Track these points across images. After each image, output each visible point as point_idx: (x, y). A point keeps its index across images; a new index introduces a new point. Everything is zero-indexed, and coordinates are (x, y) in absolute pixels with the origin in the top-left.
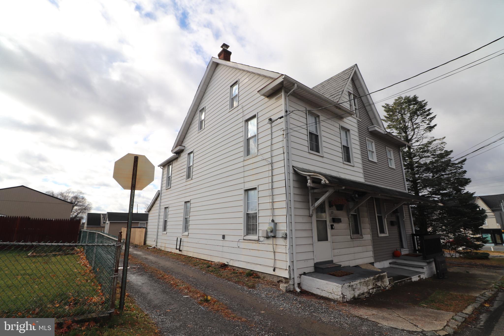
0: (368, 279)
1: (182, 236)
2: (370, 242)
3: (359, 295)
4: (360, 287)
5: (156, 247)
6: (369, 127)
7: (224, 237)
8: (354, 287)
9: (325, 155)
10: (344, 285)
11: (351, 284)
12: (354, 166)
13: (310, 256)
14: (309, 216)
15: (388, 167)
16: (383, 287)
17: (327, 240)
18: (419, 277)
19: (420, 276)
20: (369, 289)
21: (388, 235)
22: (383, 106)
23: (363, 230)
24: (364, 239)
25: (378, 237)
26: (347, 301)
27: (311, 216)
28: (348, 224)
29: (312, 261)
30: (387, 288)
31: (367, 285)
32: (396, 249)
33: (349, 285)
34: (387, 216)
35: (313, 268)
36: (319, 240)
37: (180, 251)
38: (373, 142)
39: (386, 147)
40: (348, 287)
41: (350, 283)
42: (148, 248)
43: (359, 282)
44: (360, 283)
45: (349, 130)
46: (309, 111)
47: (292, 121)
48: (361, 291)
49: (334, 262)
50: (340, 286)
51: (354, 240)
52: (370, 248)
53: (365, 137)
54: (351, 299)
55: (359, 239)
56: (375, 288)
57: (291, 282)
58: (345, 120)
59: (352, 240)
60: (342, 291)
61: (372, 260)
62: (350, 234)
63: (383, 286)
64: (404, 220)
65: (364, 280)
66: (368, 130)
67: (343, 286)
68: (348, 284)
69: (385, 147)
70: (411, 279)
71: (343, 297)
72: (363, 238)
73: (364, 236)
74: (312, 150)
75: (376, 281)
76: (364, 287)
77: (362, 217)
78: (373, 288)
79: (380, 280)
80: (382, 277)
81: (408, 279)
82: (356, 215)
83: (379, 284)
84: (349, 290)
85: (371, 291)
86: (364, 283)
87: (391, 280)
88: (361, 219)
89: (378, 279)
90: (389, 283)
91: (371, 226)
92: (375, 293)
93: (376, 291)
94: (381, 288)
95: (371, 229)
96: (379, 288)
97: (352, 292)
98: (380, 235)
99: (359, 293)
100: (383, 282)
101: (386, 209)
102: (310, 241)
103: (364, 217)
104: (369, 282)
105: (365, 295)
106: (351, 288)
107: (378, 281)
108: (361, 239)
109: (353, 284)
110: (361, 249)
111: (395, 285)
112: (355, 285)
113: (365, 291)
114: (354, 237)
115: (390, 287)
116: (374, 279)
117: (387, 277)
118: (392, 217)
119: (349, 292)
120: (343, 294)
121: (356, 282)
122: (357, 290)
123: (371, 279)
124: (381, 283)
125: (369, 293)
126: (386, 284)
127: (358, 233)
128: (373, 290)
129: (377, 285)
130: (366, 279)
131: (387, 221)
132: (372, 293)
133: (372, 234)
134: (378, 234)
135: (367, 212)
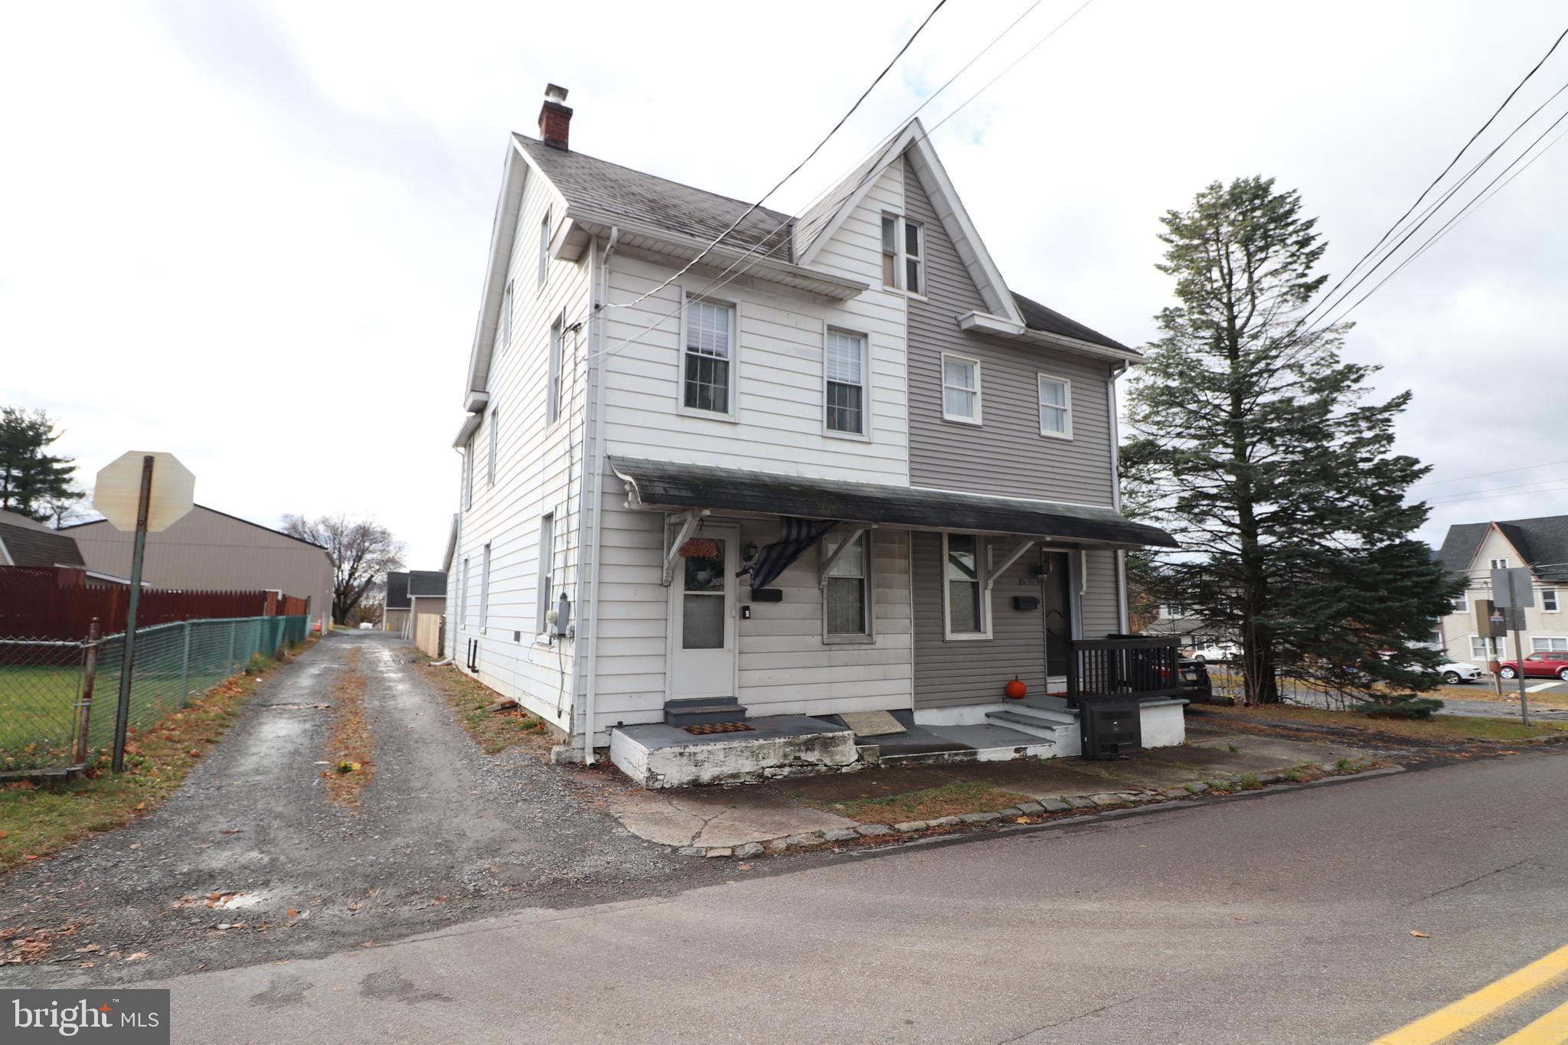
0: (762, 741)
1: (479, 635)
2: (909, 655)
3: (714, 779)
4: (724, 759)
5: (453, 662)
6: (961, 318)
7: (517, 636)
8: (700, 757)
9: (745, 417)
10: (660, 751)
11: (687, 750)
12: (870, 443)
13: (656, 684)
14: (661, 585)
15: (1037, 437)
16: (826, 766)
17: (721, 645)
18: (1017, 751)
19: (1027, 748)
20: (765, 766)
21: (991, 638)
22: (1163, 220)
23: (877, 624)
24: (877, 645)
25: (943, 640)
26: (663, 788)
27: (665, 585)
28: (820, 606)
29: (660, 696)
30: (844, 770)
31: (758, 757)
33: (682, 751)
34: (995, 582)
35: (662, 712)
36: (687, 645)
37: (474, 670)
38: (976, 363)
39: (1039, 374)
40: (675, 757)
41: (686, 747)
42: (430, 665)
43: (723, 746)
44: (725, 749)
45: (865, 336)
46: (689, 295)
47: (615, 330)
48: (729, 768)
49: (740, 702)
50: (647, 751)
51: (833, 647)
52: (908, 670)
53: (939, 349)
54: (681, 784)
55: (856, 647)
56: (791, 766)
57: (576, 743)
58: (852, 305)
59: (826, 647)
60: (648, 764)
61: (907, 703)
62: (819, 632)
63: (829, 764)
64: (1082, 593)
65: (744, 744)
66: (959, 325)
67: (656, 752)
68: (678, 750)
69: (1033, 375)
70: (975, 753)
71: (652, 776)
72: (874, 643)
73: (879, 640)
74: (694, 406)
75: (799, 750)
76: (742, 761)
77: (878, 587)
78: (782, 766)
79: (817, 747)
80: (829, 741)
81: (956, 754)
82: (863, 580)
83: (811, 757)
84: (676, 763)
85: (768, 772)
86: (742, 752)
87: (871, 752)
88: (875, 592)
89: (809, 746)
90: (856, 757)
91: (914, 611)
92: (785, 777)
93: (790, 772)
94: (817, 768)
95: (915, 619)
96: (810, 768)
97: (690, 768)
98: (950, 636)
99: (717, 773)
100: (832, 755)
101: (994, 563)
102: (657, 647)
103: (889, 587)
104: (765, 751)
105: (742, 780)
106: (685, 760)
107: (806, 750)
108: (864, 647)
109: (696, 751)
110: (859, 672)
111: (883, 766)
112: (705, 754)
113: (742, 771)
114: (837, 641)
115: (860, 767)
116: (790, 744)
117: (851, 742)
118: (1024, 584)
119: (677, 768)
120: (653, 770)
121: (710, 748)
122: (710, 765)
123: (779, 743)
124: (821, 756)
125: (761, 776)
126: (844, 758)
127: (862, 629)
128: (778, 771)
129: (803, 758)
130: (756, 743)
131: (993, 597)
132: (772, 778)
133: (915, 634)
134: (943, 634)
135: (907, 572)
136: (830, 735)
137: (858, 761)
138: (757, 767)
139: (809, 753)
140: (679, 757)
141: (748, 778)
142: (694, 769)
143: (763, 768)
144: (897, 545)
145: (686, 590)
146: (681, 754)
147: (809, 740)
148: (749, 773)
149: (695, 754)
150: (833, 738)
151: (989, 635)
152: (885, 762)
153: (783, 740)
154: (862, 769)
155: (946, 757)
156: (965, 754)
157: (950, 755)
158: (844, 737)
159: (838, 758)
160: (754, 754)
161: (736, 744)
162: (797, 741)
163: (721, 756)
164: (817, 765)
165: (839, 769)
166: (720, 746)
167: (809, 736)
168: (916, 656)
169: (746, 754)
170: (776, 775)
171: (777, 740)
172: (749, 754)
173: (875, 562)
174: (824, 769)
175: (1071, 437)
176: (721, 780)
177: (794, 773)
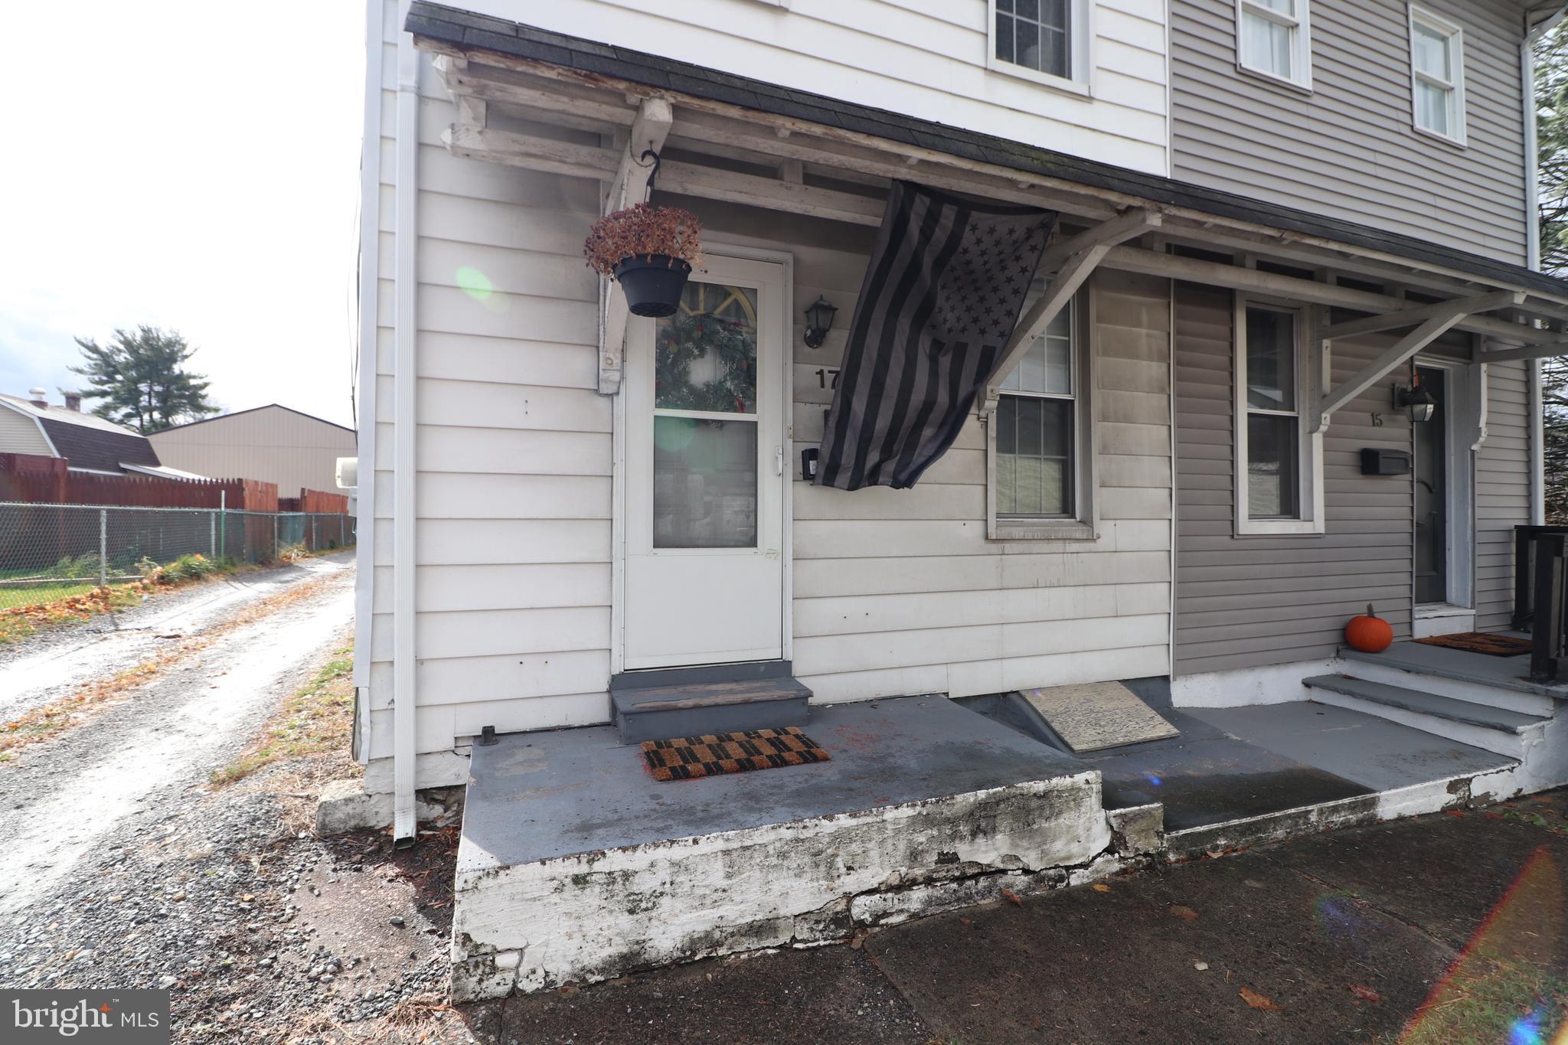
0: (844, 821)
2: (1161, 564)
3: (693, 944)
4: (725, 883)
8: (645, 884)
11: (598, 866)
12: (1089, 99)
14: (597, 391)
15: (1406, 130)
16: (1026, 873)
17: (750, 541)
18: (1452, 788)
19: (1470, 780)
20: (854, 890)
21: (1322, 531)
23: (1101, 498)
24: (1100, 545)
25: (1234, 534)
26: (516, 992)
27: (604, 393)
28: (980, 455)
29: (599, 660)
30: (1076, 879)
31: (831, 865)
32: (1370, 608)
33: (583, 869)
34: (1334, 419)
36: (663, 540)
41: (594, 856)
43: (720, 845)
44: (726, 852)
48: (739, 911)
51: (1008, 547)
52: (1160, 595)
55: (1058, 546)
56: (929, 881)
59: (993, 548)
62: (979, 512)
63: (1035, 865)
68: (572, 868)
70: (1373, 803)
71: (479, 959)
72: (1093, 540)
73: (1103, 528)
75: (955, 836)
76: (782, 882)
77: (1105, 418)
78: (904, 886)
79: (1004, 823)
80: (1034, 803)
81: (1335, 810)
82: (1072, 402)
83: (986, 852)
84: (563, 908)
85: (862, 908)
86: (783, 855)
87: (1142, 824)
88: (1098, 428)
89: (981, 822)
90: (1105, 841)
91: (1179, 473)
92: (914, 916)
93: (929, 902)
94: (1002, 881)
95: (1179, 489)
96: (983, 883)
97: (610, 920)
98: (1247, 526)
99: (701, 928)
100: (1042, 839)
101: (1333, 380)
102: (589, 543)
103: (1128, 419)
104: (855, 847)
105: (784, 938)
106: (592, 897)
107: (974, 835)
108: (1075, 547)
109: (630, 867)
110: (1062, 599)
111: (1172, 857)
112: (664, 874)
113: (782, 912)
114: (1017, 532)
115: (1116, 867)
116: (928, 821)
117: (1094, 801)
118: (1381, 423)
119: (566, 925)
120: (477, 938)
121: (677, 852)
122: (679, 904)
123: (896, 821)
124: (1015, 845)
125: (841, 919)
126: (1075, 848)
127: (1067, 508)
128: (892, 900)
129: (964, 857)
130: (827, 827)
131: (1326, 449)
132: (874, 924)
133: (1180, 519)
134: (1233, 523)
135: (1163, 390)
136: (1040, 786)
137: (1110, 850)
138: (829, 896)
139: (980, 840)
140: (571, 889)
141: (803, 932)
142: (625, 921)
143: (849, 898)
144: (1144, 331)
145: (657, 406)
146: (579, 881)
147: (983, 805)
148: (804, 916)
149: (627, 876)
150: (1045, 795)
151: (1319, 526)
152: (1178, 845)
153: (906, 812)
154: (1123, 872)
155: (1313, 818)
156: (1352, 808)
157: (1321, 812)
158: (1074, 789)
159: (1059, 848)
160: (822, 860)
161: (764, 835)
162: (947, 812)
163: (716, 874)
164: (1004, 872)
165: (1061, 879)
166: (712, 843)
167: (982, 794)
168: (1180, 566)
169: (794, 861)
170: (886, 914)
171: (890, 814)
172: (807, 859)
173: (1098, 363)
174: (1022, 881)
175: (1463, 141)
176: (719, 944)
177: (940, 902)
